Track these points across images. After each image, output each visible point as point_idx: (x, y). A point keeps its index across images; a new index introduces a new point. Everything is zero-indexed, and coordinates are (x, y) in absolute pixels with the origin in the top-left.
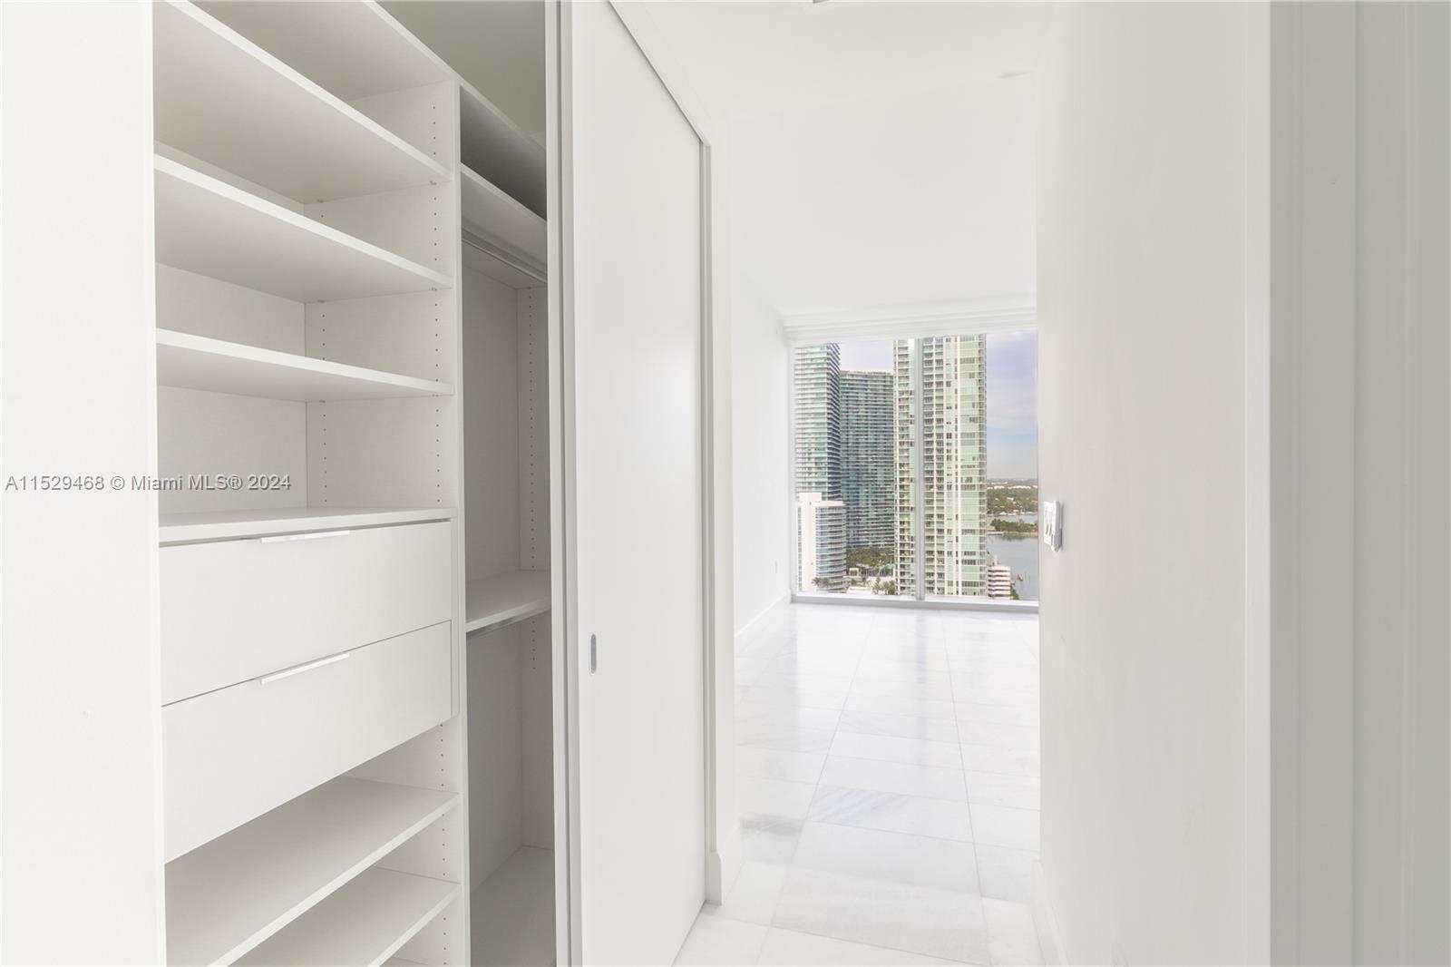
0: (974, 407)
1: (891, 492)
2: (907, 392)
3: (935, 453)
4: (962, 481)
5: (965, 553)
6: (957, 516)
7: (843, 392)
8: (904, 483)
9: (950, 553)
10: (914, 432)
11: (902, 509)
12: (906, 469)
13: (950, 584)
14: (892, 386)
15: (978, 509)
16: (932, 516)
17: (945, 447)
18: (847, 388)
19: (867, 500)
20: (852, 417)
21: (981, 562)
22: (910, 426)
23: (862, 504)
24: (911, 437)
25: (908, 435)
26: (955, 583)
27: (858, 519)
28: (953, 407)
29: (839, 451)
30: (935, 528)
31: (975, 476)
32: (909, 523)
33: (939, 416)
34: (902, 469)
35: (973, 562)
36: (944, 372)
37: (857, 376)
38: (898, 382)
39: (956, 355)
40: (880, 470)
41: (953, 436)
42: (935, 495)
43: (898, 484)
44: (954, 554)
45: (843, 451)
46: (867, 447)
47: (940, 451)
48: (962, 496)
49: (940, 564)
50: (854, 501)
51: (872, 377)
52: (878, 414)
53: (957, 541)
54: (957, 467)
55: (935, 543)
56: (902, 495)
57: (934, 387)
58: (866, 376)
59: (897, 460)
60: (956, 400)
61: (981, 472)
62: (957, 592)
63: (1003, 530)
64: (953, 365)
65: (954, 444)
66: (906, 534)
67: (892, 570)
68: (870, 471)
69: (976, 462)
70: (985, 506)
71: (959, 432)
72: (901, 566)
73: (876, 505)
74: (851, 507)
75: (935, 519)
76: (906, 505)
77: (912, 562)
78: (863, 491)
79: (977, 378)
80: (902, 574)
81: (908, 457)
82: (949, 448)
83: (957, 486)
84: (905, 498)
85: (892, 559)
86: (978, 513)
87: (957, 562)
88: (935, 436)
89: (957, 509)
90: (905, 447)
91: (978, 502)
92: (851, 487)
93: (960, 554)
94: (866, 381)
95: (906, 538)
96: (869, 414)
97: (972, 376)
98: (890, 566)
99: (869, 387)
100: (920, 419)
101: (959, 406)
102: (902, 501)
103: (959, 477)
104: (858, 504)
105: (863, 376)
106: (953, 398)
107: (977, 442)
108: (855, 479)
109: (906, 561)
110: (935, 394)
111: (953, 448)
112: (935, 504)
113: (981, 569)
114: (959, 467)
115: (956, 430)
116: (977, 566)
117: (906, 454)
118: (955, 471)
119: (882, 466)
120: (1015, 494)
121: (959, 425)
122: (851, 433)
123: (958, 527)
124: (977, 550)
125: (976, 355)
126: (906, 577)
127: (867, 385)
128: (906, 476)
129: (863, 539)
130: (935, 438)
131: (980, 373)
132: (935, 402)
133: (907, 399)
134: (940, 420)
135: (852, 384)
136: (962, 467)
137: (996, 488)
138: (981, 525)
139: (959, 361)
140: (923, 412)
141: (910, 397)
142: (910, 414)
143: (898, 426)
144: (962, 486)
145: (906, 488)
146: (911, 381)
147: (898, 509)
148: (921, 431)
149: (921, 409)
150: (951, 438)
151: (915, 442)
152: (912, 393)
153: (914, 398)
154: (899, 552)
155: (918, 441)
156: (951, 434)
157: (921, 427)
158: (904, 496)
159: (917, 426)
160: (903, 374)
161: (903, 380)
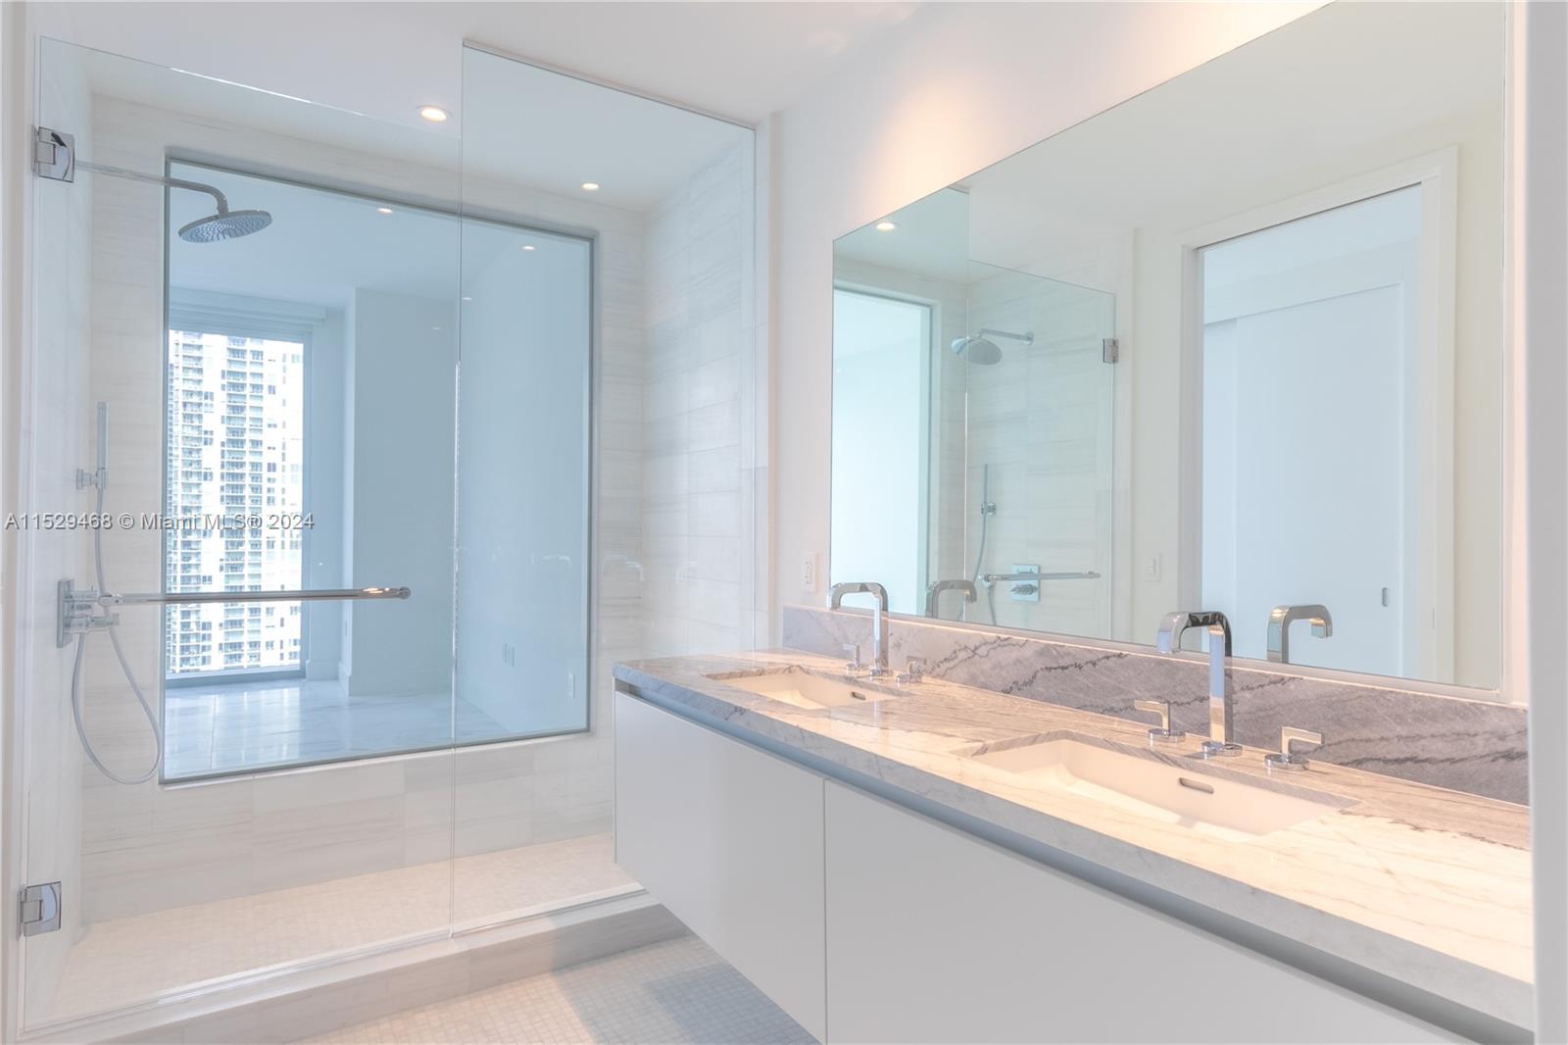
8: (189, 538)
17: (265, 485)
24: (204, 464)
25: (199, 462)
33: (256, 436)
38: (181, 377)
41: (279, 468)
44: (277, 645)
56: (186, 557)
66: (193, 618)
71: (287, 464)
76: (193, 572)
82: (271, 485)
83: (283, 543)
84: (193, 561)
90: (194, 480)
95: (193, 626)
102: (185, 568)
110: (249, 402)
111: (277, 486)
112: (247, 570)
115: (284, 460)
117: (195, 491)
130: (247, 470)
132: (248, 413)
133: (200, 405)
139: (289, 358)
140: (228, 428)
141: (204, 402)
142: (204, 429)
143: (181, 446)
144: (292, 542)
145: (193, 546)
146: (205, 377)
147: (179, 580)
148: (223, 457)
149: (223, 422)
150: (274, 470)
151: (211, 474)
152: (208, 396)
153: (212, 405)
154: (178, 649)
155: (217, 472)
156: (274, 465)
157: (223, 451)
158: (190, 558)
159: (216, 448)
160: (192, 364)
161: (192, 375)
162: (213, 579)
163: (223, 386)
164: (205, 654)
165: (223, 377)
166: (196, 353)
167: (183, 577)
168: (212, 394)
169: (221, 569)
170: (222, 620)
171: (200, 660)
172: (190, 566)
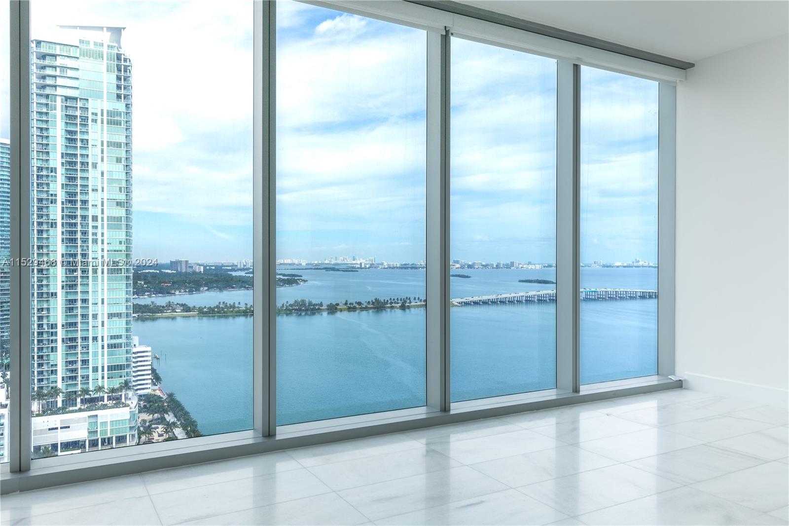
0: (121, 192)
2: (47, 168)
3: (79, 235)
5: (112, 337)
6: (103, 300)
9: (95, 339)
10: (56, 212)
11: (40, 295)
12: (45, 251)
13: (95, 370)
15: (124, 293)
16: (75, 301)
21: (128, 345)
22: (50, 205)
26: (100, 369)
28: (100, 189)
30: (79, 314)
32: (48, 309)
34: (41, 251)
35: (119, 346)
36: (90, 152)
39: (102, 137)
42: (79, 280)
43: (36, 268)
47: (84, 233)
48: (109, 279)
49: (85, 350)
53: (103, 325)
54: (103, 250)
55: (79, 329)
57: (79, 167)
59: (35, 242)
60: (103, 183)
61: (128, 256)
62: (103, 378)
64: (99, 147)
65: (100, 227)
69: (123, 247)
70: (131, 289)
75: (79, 304)
77: (52, 351)
79: (124, 162)
86: (123, 296)
87: (103, 347)
88: (79, 219)
89: (103, 294)
91: (124, 286)
93: (105, 338)
97: (119, 160)
100: (61, 196)
101: (105, 189)
106: (100, 180)
107: (124, 227)
109: (45, 350)
113: (127, 352)
116: (123, 349)
118: (98, 253)
121: (105, 207)
123: (103, 311)
124: (124, 333)
125: (123, 139)
131: (126, 159)
134: (85, 202)
136: (108, 251)
138: (127, 308)
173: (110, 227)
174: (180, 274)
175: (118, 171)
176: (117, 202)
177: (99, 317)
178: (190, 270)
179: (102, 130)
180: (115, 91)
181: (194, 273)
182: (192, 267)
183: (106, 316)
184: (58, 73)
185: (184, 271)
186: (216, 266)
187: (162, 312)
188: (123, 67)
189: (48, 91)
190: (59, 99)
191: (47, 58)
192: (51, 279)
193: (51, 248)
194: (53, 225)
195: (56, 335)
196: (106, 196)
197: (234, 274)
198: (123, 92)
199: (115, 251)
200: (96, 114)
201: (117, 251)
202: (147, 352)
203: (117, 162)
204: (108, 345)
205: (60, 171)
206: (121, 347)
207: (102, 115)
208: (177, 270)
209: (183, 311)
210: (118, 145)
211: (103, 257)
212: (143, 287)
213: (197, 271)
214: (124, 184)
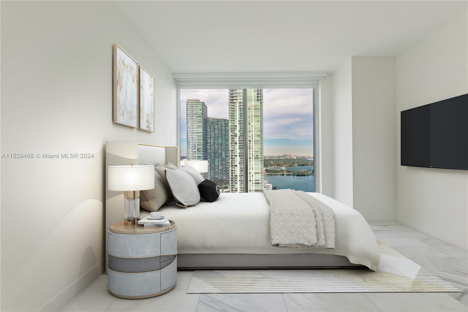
0: (259, 132)
1: (228, 160)
2: (234, 126)
4: (254, 156)
5: (256, 180)
6: (253, 168)
7: (209, 125)
8: (233, 157)
9: (250, 180)
11: (232, 166)
12: (233, 152)
14: (228, 124)
18: (210, 124)
19: (218, 163)
20: (212, 134)
21: (261, 183)
22: (235, 137)
23: (216, 164)
25: (234, 140)
27: (215, 170)
28: (251, 131)
29: (207, 146)
31: (259, 155)
32: (235, 170)
34: (232, 152)
36: (248, 119)
37: (214, 119)
38: (230, 122)
39: (252, 114)
40: (224, 153)
41: (251, 141)
43: (230, 157)
44: (252, 181)
45: (209, 145)
46: (218, 144)
48: (255, 161)
50: (213, 163)
51: (221, 120)
52: (223, 133)
53: (253, 176)
56: (232, 161)
58: (218, 120)
59: (230, 149)
60: (252, 129)
61: (261, 153)
63: (269, 172)
64: (251, 117)
65: (251, 144)
66: (234, 174)
67: (228, 187)
68: (219, 153)
69: (260, 150)
70: (263, 164)
71: (253, 140)
72: (232, 185)
73: (222, 164)
74: (212, 165)
76: (233, 164)
77: (236, 184)
78: (217, 160)
79: (260, 122)
80: (232, 188)
81: (234, 148)
82: (250, 145)
83: (253, 158)
84: (233, 162)
85: (228, 183)
86: (260, 167)
87: (253, 183)
89: (253, 166)
90: (233, 144)
91: (260, 163)
92: (212, 158)
93: (254, 181)
94: (218, 121)
95: (234, 176)
96: (219, 133)
97: (258, 121)
98: (227, 186)
99: (219, 124)
101: (253, 131)
102: (232, 163)
103: (253, 155)
104: (215, 164)
105: (217, 120)
106: (251, 128)
107: (260, 143)
108: (213, 155)
109: (234, 183)
111: (251, 145)
113: (261, 186)
114: (253, 151)
115: (252, 139)
116: (260, 185)
117: (233, 147)
118: (252, 153)
119: (224, 151)
120: (273, 160)
121: (253, 137)
122: (212, 139)
123: (253, 171)
124: (260, 179)
125: (260, 114)
126: (234, 189)
127: (218, 123)
128: (233, 154)
129: (217, 176)
131: (261, 120)
133: (234, 128)
135: (212, 123)
136: (254, 151)
137: (266, 158)
138: (261, 171)
139: (253, 116)
140: (240, 133)
141: (235, 127)
142: (235, 133)
143: (230, 137)
144: (254, 158)
145: (233, 159)
146: (235, 122)
147: (230, 166)
148: (239, 139)
149: (239, 132)
150: (250, 142)
151: (237, 143)
152: (236, 126)
153: (237, 128)
154: (231, 181)
155: (238, 142)
156: (250, 140)
157: (239, 138)
158: (233, 161)
159: (238, 137)
160: (233, 119)
161: (232, 122)
162: (238, 166)
163: (239, 124)
164: (236, 182)
165: (239, 122)
166: (233, 117)
167: (231, 165)
168: (237, 126)
169: (239, 163)
170: (240, 175)
171: (235, 183)
172: (233, 163)
173: (255, 144)
174: (287, 159)
175: (258, 125)
176: (258, 135)
177: (252, 173)
178: (291, 158)
179: (252, 111)
180: (257, 98)
181: (292, 159)
182: (292, 157)
183: (254, 173)
184: (237, 95)
185: (288, 158)
186: (301, 157)
187: (278, 172)
188: (259, 90)
189: (234, 101)
190: (238, 103)
191: (234, 91)
192: (235, 161)
193: (235, 151)
194: (236, 143)
195: (237, 179)
196: (253, 133)
197: (309, 159)
198: (259, 98)
199: (257, 151)
200: (250, 107)
201: (258, 151)
202: (270, 186)
203: (257, 122)
204: (255, 183)
205: (238, 126)
206: (259, 184)
207: (252, 107)
208: (286, 158)
209: (287, 172)
210: (258, 116)
211: (253, 154)
212: (272, 164)
213: (294, 158)
214: (260, 129)
